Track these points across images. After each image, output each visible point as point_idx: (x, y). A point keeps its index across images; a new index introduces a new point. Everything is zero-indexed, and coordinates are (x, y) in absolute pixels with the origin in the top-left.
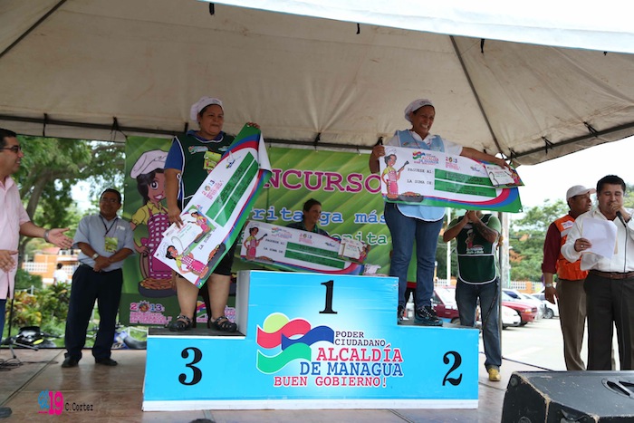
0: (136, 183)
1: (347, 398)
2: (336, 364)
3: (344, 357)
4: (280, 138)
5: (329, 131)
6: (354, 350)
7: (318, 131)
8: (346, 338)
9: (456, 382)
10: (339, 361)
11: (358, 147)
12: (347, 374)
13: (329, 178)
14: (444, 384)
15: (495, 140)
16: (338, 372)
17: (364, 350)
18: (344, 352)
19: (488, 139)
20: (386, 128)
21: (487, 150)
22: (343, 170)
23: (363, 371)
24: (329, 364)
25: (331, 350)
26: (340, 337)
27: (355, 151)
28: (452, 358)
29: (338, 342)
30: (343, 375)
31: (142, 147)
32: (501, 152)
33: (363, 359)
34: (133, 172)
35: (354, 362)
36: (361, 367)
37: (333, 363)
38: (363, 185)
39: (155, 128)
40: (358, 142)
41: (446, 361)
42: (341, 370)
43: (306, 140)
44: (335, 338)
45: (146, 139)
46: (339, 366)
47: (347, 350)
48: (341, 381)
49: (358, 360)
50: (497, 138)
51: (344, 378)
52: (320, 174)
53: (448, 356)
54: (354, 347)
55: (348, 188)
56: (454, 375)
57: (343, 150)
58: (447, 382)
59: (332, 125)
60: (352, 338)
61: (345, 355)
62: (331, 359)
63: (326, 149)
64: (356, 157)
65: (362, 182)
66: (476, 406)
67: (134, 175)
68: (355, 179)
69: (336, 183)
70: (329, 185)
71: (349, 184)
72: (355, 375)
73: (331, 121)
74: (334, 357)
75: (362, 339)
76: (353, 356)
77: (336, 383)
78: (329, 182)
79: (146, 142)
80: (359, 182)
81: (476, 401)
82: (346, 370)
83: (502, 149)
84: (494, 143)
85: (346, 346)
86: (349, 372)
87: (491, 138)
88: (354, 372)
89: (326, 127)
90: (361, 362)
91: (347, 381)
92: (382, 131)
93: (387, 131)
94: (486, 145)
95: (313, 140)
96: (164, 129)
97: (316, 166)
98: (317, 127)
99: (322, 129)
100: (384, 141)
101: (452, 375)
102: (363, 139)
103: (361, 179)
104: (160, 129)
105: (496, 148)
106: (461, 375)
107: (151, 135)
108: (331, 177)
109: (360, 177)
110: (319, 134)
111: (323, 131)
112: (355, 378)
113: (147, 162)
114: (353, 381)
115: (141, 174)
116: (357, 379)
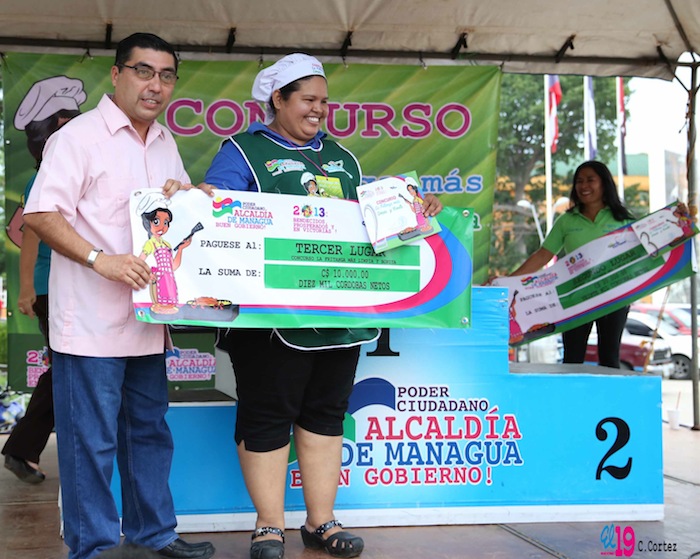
0: (25, 137)
1: (424, 505)
2: (400, 446)
3: (414, 433)
4: (279, 45)
5: (367, 28)
6: (432, 420)
7: (346, 29)
8: (417, 398)
9: (620, 473)
10: (406, 440)
11: (421, 55)
12: (420, 462)
13: (370, 115)
14: (598, 477)
15: (679, 27)
16: (405, 459)
18: (414, 423)
19: (666, 26)
20: (472, 15)
21: (664, 48)
22: (397, 98)
24: (389, 446)
25: (391, 420)
26: (405, 397)
27: (416, 62)
28: (611, 429)
29: (402, 406)
30: (415, 465)
31: (32, 73)
32: (691, 50)
34: (18, 117)
35: (433, 441)
37: (394, 444)
38: (433, 124)
39: (54, 37)
40: (422, 45)
41: (601, 434)
42: (411, 456)
43: (326, 46)
44: (398, 399)
45: (37, 57)
46: (406, 450)
47: (419, 420)
48: (410, 475)
49: (439, 436)
50: (681, 21)
51: (416, 470)
52: (353, 108)
53: (604, 427)
54: (432, 414)
55: (406, 131)
56: (618, 460)
57: (394, 61)
58: (604, 474)
59: (372, 16)
60: (428, 398)
61: (415, 429)
62: (391, 437)
63: (364, 61)
64: (418, 73)
65: (432, 119)
66: (659, 516)
67: (21, 123)
68: (417, 114)
69: (384, 122)
70: (370, 126)
71: (407, 123)
72: (436, 465)
73: (371, 9)
74: (396, 433)
75: (446, 400)
76: (430, 430)
77: (402, 479)
78: (371, 122)
79: (38, 64)
80: (426, 118)
81: (660, 507)
82: (418, 456)
83: (693, 44)
84: (676, 33)
85: (417, 413)
86: (425, 459)
87: (671, 24)
88: (433, 458)
89: (363, 19)
90: (445, 441)
91: (422, 475)
92: (465, 22)
93: (474, 23)
94: (662, 37)
95: (339, 47)
96: (71, 37)
97: (346, 91)
98: (345, 22)
99: (355, 24)
100: (469, 39)
101: (613, 461)
102: (429, 39)
103: (428, 114)
104: (61, 38)
105: (681, 42)
106: (630, 460)
107: (47, 51)
108: (374, 111)
109: (426, 109)
110: (350, 34)
111: (356, 28)
112: (435, 469)
113: (42, 100)
114: (431, 475)
115: (32, 122)
116: (439, 471)
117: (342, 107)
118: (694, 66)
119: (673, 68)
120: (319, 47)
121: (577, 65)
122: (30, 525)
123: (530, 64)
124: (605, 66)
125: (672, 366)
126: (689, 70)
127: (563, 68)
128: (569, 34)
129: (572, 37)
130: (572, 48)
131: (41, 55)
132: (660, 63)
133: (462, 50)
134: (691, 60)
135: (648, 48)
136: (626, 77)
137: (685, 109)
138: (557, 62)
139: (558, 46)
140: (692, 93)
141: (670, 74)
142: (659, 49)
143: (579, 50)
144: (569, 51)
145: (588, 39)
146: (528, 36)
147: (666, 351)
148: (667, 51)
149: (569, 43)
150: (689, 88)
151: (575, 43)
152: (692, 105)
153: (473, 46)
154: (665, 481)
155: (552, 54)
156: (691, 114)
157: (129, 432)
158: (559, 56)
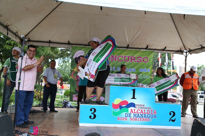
0: (75, 60)
2: (136, 114)
3: (138, 112)
5: (132, 44)
6: (142, 110)
8: (139, 106)
9: (173, 121)
11: (140, 49)
12: (139, 117)
13: (131, 58)
15: (184, 46)
16: (137, 117)
17: (144, 110)
20: (149, 43)
21: (181, 49)
22: (136, 56)
23: (144, 116)
24: (134, 114)
25: (134, 110)
26: (137, 106)
27: (140, 50)
28: (172, 113)
31: (76, 49)
32: (186, 50)
38: (142, 60)
39: (80, 44)
40: (141, 47)
41: (170, 114)
43: (125, 47)
49: (143, 113)
52: (129, 57)
53: (171, 113)
55: (137, 61)
56: (173, 119)
57: (136, 49)
58: (171, 121)
59: (133, 42)
60: (141, 106)
63: (131, 49)
65: (142, 59)
66: (180, 129)
67: (74, 57)
68: (139, 58)
69: (134, 59)
70: (131, 60)
71: (138, 60)
74: (135, 112)
75: (144, 107)
76: (141, 112)
77: (136, 120)
78: (132, 59)
80: (141, 59)
81: (180, 127)
83: (186, 49)
84: (184, 47)
85: (139, 109)
89: (131, 43)
91: (139, 119)
92: (148, 44)
93: (150, 44)
94: (181, 48)
95: (127, 47)
96: (83, 44)
97: (127, 54)
98: (128, 43)
100: (149, 47)
101: (172, 119)
105: (184, 48)
106: (175, 119)
108: (132, 58)
109: (141, 58)
110: (129, 45)
113: (78, 54)
115: (76, 57)
117: (127, 57)
120: (123, 47)
123: (159, 51)
125: (180, 103)
126: (185, 53)
128: (165, 46)
132: (180, 52)
133: (147, 48)
134: (186, 51)
135: (179, 49)
136: (173, 54)
137: (185, 60)
139: (163, 48)
140: (186, 57)
141: (183, 54)
143: (167, 49)
145: (169, 47)
146: (158, 46)
147: (179, 100)
148: (182, 50)
149: (165, 48)
151: (166, 48)
153: (149, 48)
154: (181, 123)
156: (186, 60)
158: (164, 50)
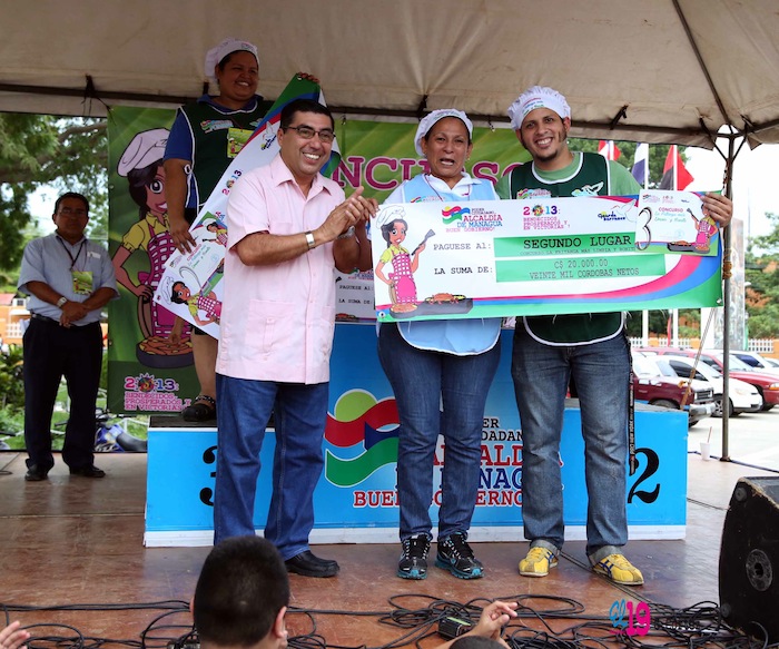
0: (127, 183)
4: (361, 105)
5: (440, 93)
6: (483, 448)
7: (422, 93)
9: (649, 498)
11: (490, 118)
14: (630, 501)
15: (719, 102)
17: (499, 448)
19: (707, 100)
21: (705, 120)
23: (499, 480)
27: (485, 124)
28: (643, 459)
31: (134, 124)
32: (729, 123)
33: (498, 463)
34: (120, 164)
35: (484, 467)
36: (495, 474)
39: (155, 93)
40: (490, 109)
43: (404, 108)
45: (139, 111)
49: (489, 463)
50: (721, 98)
53: (636, 456)
54: (483, 444)
56: (648, 486)
58: (635, 498)
59: (446, 82)
64: (487, 135)
65: (498, 176)
66: (681, 536)
67: (124, 170)
68: (484, 172)
72: (485, 488)
73: (445, 75)
75: (496, 431)
76: (481, 458)
79: (140, 117)
80: (493, 175)
81: (683, 528)
83: (731, 117)
84: (716, 107)
87: (713, 100)
88: (483, 483)
89: (436, 86)
90: (494, 468)
94: (703, 111)
95: (415, 109)
96: (171, 93)
98: (421, 86)
99: (430, 88)
101: (641, 487)
102: (497, 104)
103: (495, 172)
104: (162, 94)
105: (720, 115)
106: (658, 486)
107: (149, 105)
109: (494, 168)
110: (425, 97)
111: (431, 92)
112: (484, 492)
113: (144, 149)
114: (481, 498)
115: (134, 169)
116: (487, 494)
117: (417, 163)
118: (732, 137)
119: (713, 138)
120: (397, 108)
121: (629, 132)
122: (118, 534)
123: (588, 129)
124: (654, 134)
126: (727, 140)
127: (617, 134)
128: (622, 104)
129: (625, 107)
130: (625, 117)
131: (144, 109)
132: (703, 133)
134: (729, 132)
135: (692, 120)
137: (722, 176)
138: (612, 129)
139: (612, 115)
140: (730, 161)
141: (712, 145)
142: (701, 120)
143: (631, 119)
144: (622, 120)
145: (639, 110)
146: (586, 105)
148: (709, 123)
149: (622, 113)
150: (727, 156)
151: (627, 113)
152: (729, 172)
154: (688, 504)
155: (607, 121)
156: (728, 180)
157: (284, 452)
158: (613, 124)
